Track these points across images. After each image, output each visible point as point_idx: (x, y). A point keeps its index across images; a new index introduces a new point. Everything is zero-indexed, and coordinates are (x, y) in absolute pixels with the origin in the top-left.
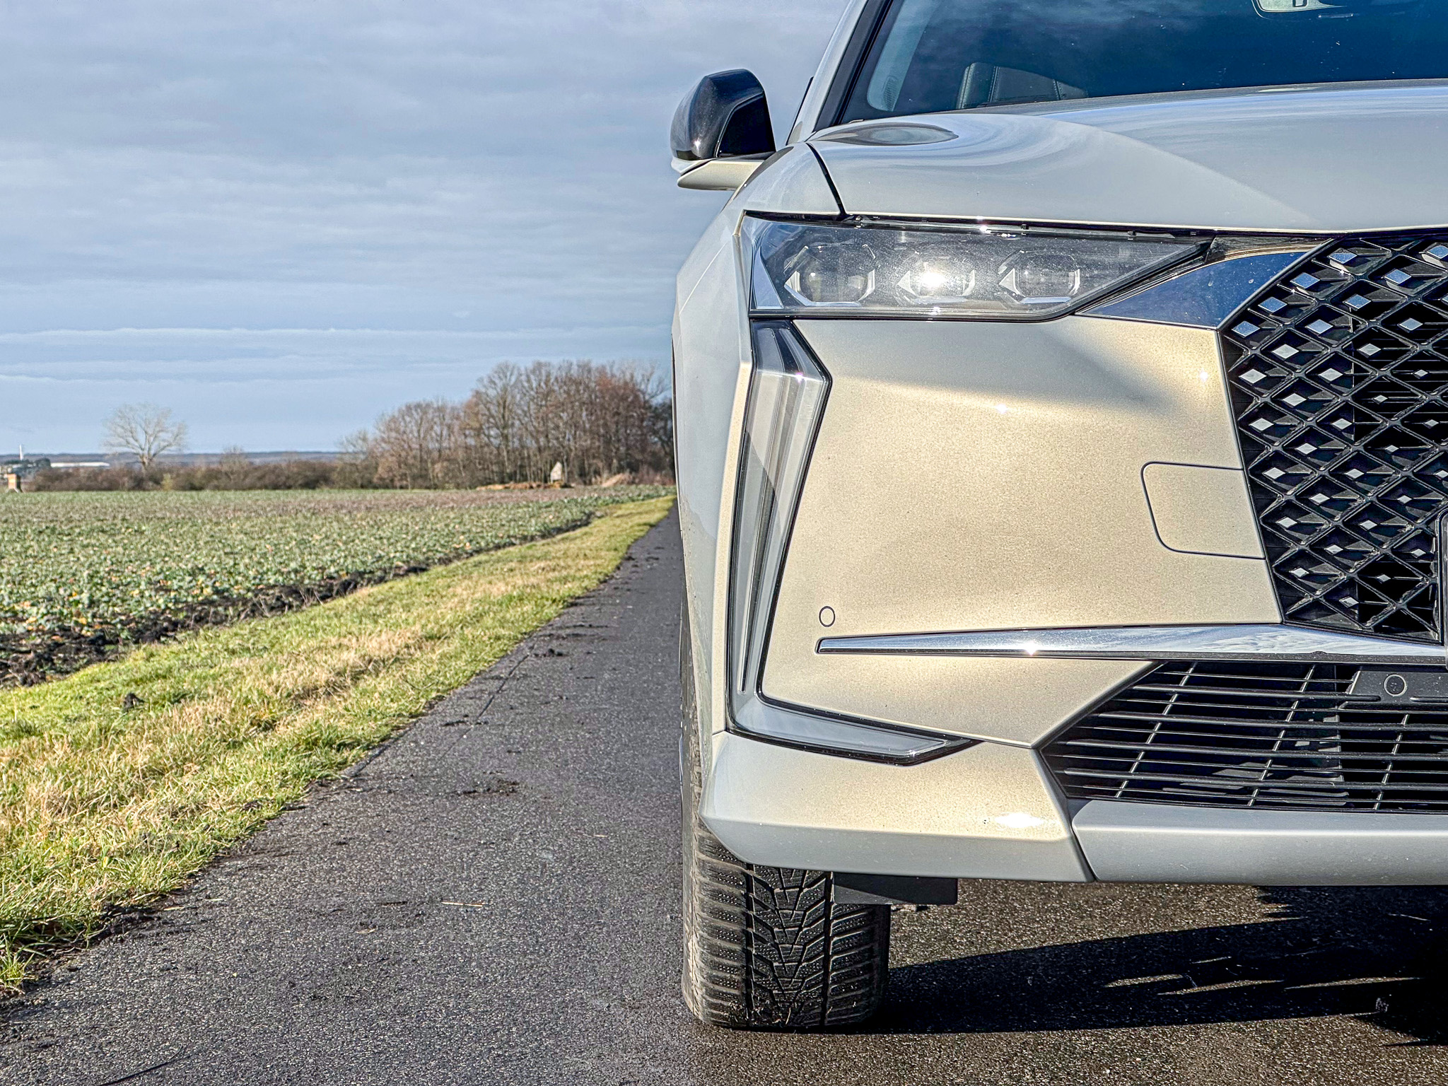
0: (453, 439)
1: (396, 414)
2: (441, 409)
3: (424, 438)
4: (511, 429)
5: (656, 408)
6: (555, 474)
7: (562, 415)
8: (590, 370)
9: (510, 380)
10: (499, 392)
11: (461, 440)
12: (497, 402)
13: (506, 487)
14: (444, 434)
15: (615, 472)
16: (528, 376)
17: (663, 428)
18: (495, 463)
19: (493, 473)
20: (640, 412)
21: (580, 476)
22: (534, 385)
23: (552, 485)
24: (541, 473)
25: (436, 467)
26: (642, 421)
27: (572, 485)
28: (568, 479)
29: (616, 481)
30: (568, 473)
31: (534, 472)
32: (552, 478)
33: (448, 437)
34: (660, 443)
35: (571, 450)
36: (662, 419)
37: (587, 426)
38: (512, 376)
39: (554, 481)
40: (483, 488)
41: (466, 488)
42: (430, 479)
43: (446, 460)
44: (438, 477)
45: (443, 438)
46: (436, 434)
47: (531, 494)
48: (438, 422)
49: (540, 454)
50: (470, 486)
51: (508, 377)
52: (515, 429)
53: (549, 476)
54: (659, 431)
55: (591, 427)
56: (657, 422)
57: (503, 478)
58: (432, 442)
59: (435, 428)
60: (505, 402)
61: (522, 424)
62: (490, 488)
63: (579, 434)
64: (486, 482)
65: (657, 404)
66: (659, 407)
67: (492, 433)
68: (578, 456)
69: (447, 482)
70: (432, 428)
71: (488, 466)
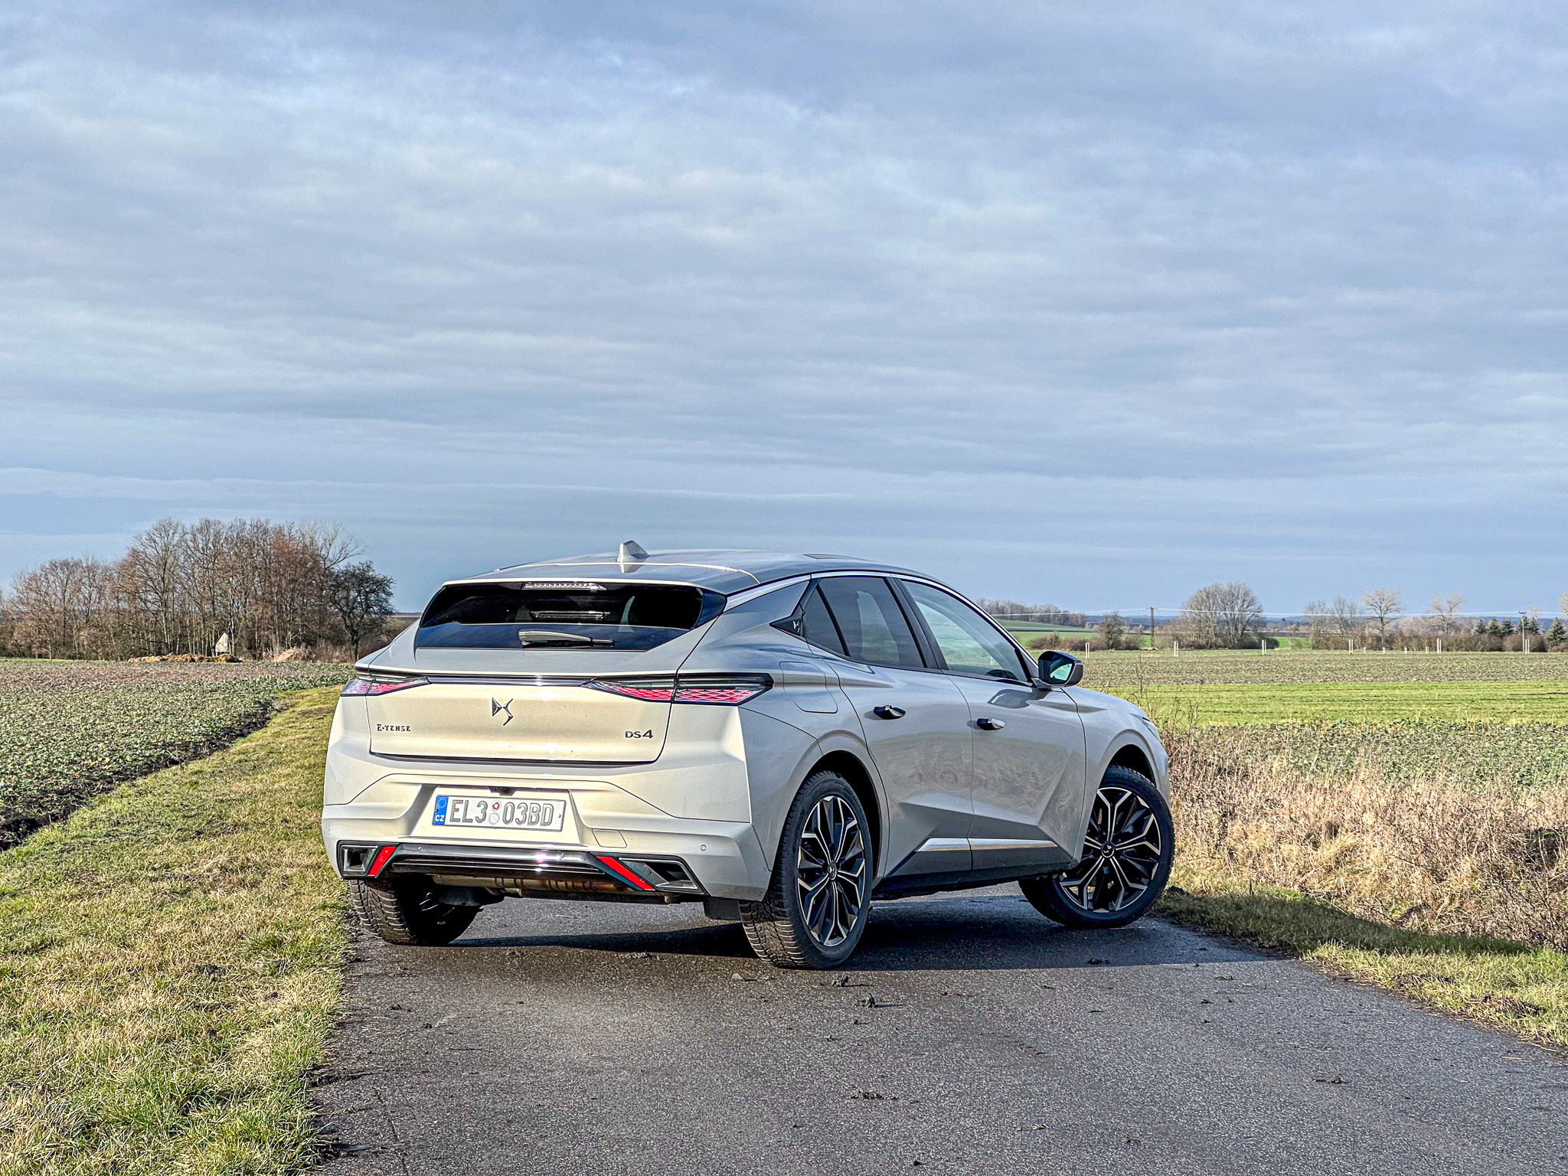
0: (103, 603)
1: (39, 572)
2: (91, 569)
3: (69, 601)
4: (171, 594)
5: (338, 576)
6: (221, 646)
7: (231, 579)
8: (265, 532)
9: (172, 538)
10: (160, 551)
11: (113, 604)
12: (157, 563)
13: (164, 660)
14: (93, 596)
15: (288, 645)
16: (194, 535)
17: (345, 598)
18: (152, 632)
19: (149, 643)
20: (320, 579)
21: (249, 648)
22: (200, 546)
23: (217, 658)
24: (205, 644)
25: (82, 633)
26: (322, 590)
27: (240, 659)
28: (235, 652)
29: (290, 655)
30: (235, 645)
31: (196, 642)
32: (216, 651)
33: (97, 600)
34: (341, 614)
35: (240, 619)
36: (344, 588)
37: (260, 593)
38: (176, 535)
39: (219, 654)
40: (137, 660)
41: (116, 659)
42: (75, 648)
43: (93, 626)
44: (83, 645)
45: (92, 602)
46: (84, 597)
47: (193, 669)
48: (87, 582)
49: (204, 622)
50: (121, 656)
51: (171, 535)
52: (176, 595)
53: (214, 647)
54: (340, 601)
55: (263, 594)
56: (338, 591)
57: (160, 648)
58: (79, 605)
59: (83, 589)
60: (166, 562)
61: (185, 588)
62: (144, 660)
63: (249, 602)
64: (142, 653)
65: (339, 571)
66: (341, 575)
67: (150, 597)
68: (247, 627)
69: (94, 651)
70: (80, 589)
71: (143, 635)
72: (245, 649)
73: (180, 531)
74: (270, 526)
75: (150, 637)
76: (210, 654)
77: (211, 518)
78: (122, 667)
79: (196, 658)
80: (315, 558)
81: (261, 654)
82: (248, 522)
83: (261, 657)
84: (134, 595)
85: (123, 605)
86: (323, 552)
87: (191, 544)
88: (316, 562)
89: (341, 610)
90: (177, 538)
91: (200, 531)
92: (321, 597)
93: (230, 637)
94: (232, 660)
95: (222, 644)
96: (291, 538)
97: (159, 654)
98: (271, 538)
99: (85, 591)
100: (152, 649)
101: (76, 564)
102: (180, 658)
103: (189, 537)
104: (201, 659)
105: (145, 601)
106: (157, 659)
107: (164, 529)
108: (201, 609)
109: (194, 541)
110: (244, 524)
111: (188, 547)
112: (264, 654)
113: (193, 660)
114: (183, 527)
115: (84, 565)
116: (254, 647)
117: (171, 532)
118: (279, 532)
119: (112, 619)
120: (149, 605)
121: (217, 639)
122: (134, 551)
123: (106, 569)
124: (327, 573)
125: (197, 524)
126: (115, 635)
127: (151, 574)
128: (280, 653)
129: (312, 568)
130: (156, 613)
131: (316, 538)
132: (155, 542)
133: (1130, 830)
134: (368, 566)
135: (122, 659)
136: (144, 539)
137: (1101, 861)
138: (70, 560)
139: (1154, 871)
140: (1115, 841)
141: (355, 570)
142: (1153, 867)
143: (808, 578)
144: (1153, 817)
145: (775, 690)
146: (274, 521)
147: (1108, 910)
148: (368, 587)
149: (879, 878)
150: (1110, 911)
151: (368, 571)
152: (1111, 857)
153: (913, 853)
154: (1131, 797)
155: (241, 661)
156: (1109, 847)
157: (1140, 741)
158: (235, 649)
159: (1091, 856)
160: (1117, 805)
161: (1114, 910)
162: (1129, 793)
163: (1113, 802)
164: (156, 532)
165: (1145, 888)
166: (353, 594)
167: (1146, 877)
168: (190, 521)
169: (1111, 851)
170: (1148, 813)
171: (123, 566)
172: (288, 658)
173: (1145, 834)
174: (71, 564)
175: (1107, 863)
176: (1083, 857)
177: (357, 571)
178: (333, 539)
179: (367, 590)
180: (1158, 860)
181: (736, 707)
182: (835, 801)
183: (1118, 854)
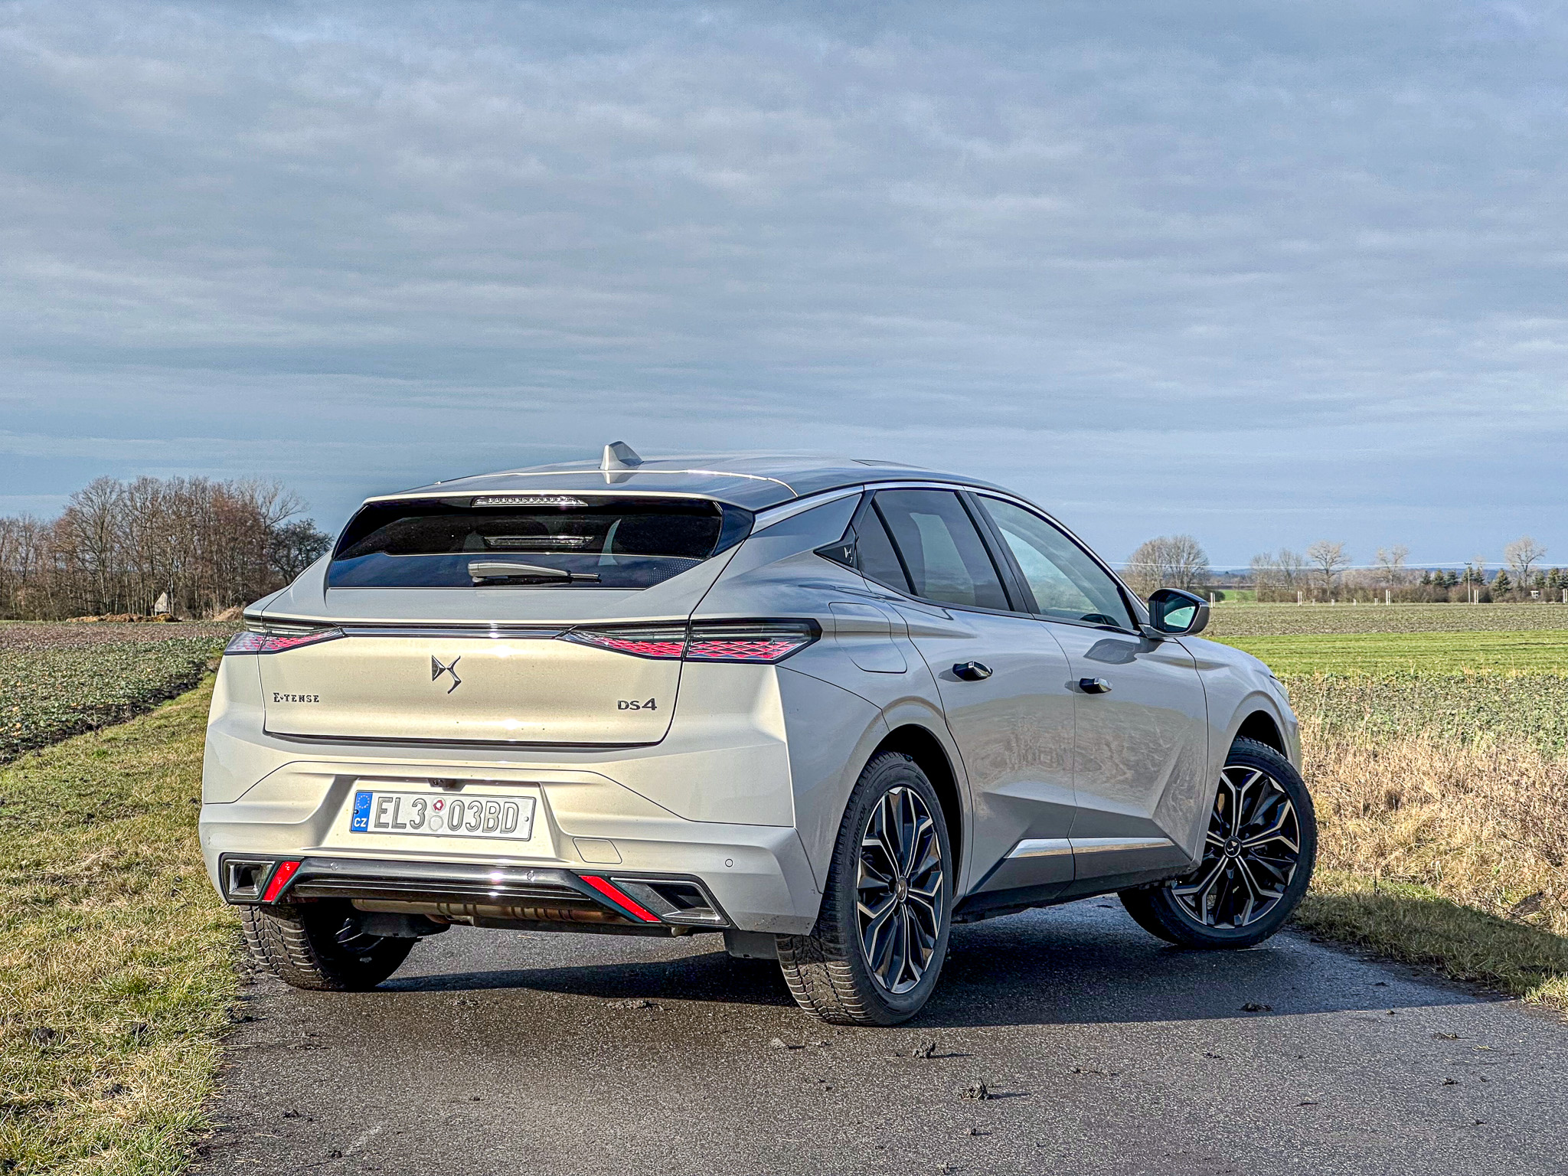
0: (40, 562)
2: (27, 528)
3: (5, 561)
4: (109, 554)
5: (278, 534)
6: (160, 606)
7: (170, 538)
8: (204, 490)
9: (110, 497)
10: (97, 510)
11: (50, 564)
12: (94, 521)
13: (102, 620)
14: (30, 556)
15: (229, 605)
16: (132, 494)
17: (287, 557)
18: (90, 591)
19: (87, 602)
20: (261, 538)
21: (189, 608)
22: (138, 504)
23: (156, 618)
24: (144, 604)
25: (19, 593)
26: (262, 548)
27: (180, 619)
28: (174, 612)
29: (229, 615)
30: (175, 604)
31: (135, 602)
32: (156, 610)
33: (34, 560)
34: (281, 574)
35: (179, 579)
36: (285, 546)
37: (199, 552)
38: (113, 493)
39: (158, 613)
40: (74, 620)
41: (55, 620)
42: (12, 608)
43: (31, 586)
44: (21, 606)
45: (29, 562)
46: (21, 556)
47: (130, 628)
48: (24, 542)
49: (142, 582)
50: (59, 617)
51: (108, 493)
52: (114, 554)
53: (153, 607)
54: (281, 560)
55: (203, 553)
56: (279, 550)
57: (99, 608)
58: (16, 565)
59: (20, 549)
60: (104, 521)
61: (123, 547)
62: (82, 620)
63: (189, 561)
64: (79, 613)
65: (279, 529)
66: (282, 533)
67: (87, 557)
68: (187, 586)
69: (32, 612)
70: (16, 549)
71: (81, 595)
72: (185, 609)
73: (117, 489)
74: (209, 484)
75: (89, 597)
76: (149, 614)
77: (149, 477)
78: (58, 627)
79: (135, 618)
80: (255, 515)
81: (201, 614)
82: (187, 480)
83: (201, 617)
84: (72, 555)
85: (61, 565)
86: (264, 510)
87: (129, 503)
88: (256, 520)
89: (282, 568)
90: (114, 496)
91: (137, 489)
92: (261, 556)
93: (169, 597)
94: (171, 620)
95: (162, 604)
96: (230, 497)
97: (98, 614)
98: (210, 494)
99: (22, 550)
100: (90, 609)
101: (11, 523)
102: (118, 618)
103: (126, 495)
104: (140, 619)
105: (83, 561)
106: (95, 619)
107: (101, 486)
108: (140, 569)
109: (132, 499)
110: (183, 482)
111: (125, 505)
112: (204, 613)
113: (132, 620)
114: (121, 485)
115: (21, 524)
116: (194, 607)
117: (108, 490)
118: (218, 490)
119: (49, 579)
120: (87, 564)
121: (156, 599)
122: (71, 510)
123: (43, 529)
124: (268, 531)
125: (134, 481)
126: (52, 595)
127: (89, 533)
128: (220, 613)
129: (252, 526)
130: (94, 573)
131: (256, 496)
132: (92, 501)
133: (1260, 821)
134: (309, 524)
135: (59, 619)
136: (80, 498)
137: (1224, 861)
138: (5, 520)
139: (1291, 874)
140: (1242, 835)
141: (296, 529)
142: (1290, 869)
143: (860, 489)
144: (1289, 804)
145: (825, 641)
146: (214, 478)
147: (1233, 924)
148: (309, 545)
149: (960, 896)
150: (1237, 927)
151: (309, 529)
152: (1237, 857)
153: (1002, 861)
154: (1261, 778)
155: (180, 621)
156: (1234, 844)
157: (1271, 705)
158: (175, 608)
159: (1212, 856)
160: (1244, 790)
161: (1241, 926)
162: (1259, 773)
163: (1239, 784)
164: (93, 491)
165: (1280, 896)
166: (294, 552)
167: (1280, 882)
168: (129, 480)
169: (1236, 848)
170: (1282, 799)
171: (59, 525)
172: (229, 618)
173: (1279, 826)
174: (7, 523)
175: (1232, 864)
176: (1204, 857)
177: (298, 530)
178: (273, 497)
179: (308, 548)
180: (1296, 860)
181: (773, 666)
182: (905, 795)
183: (1245, 853)
